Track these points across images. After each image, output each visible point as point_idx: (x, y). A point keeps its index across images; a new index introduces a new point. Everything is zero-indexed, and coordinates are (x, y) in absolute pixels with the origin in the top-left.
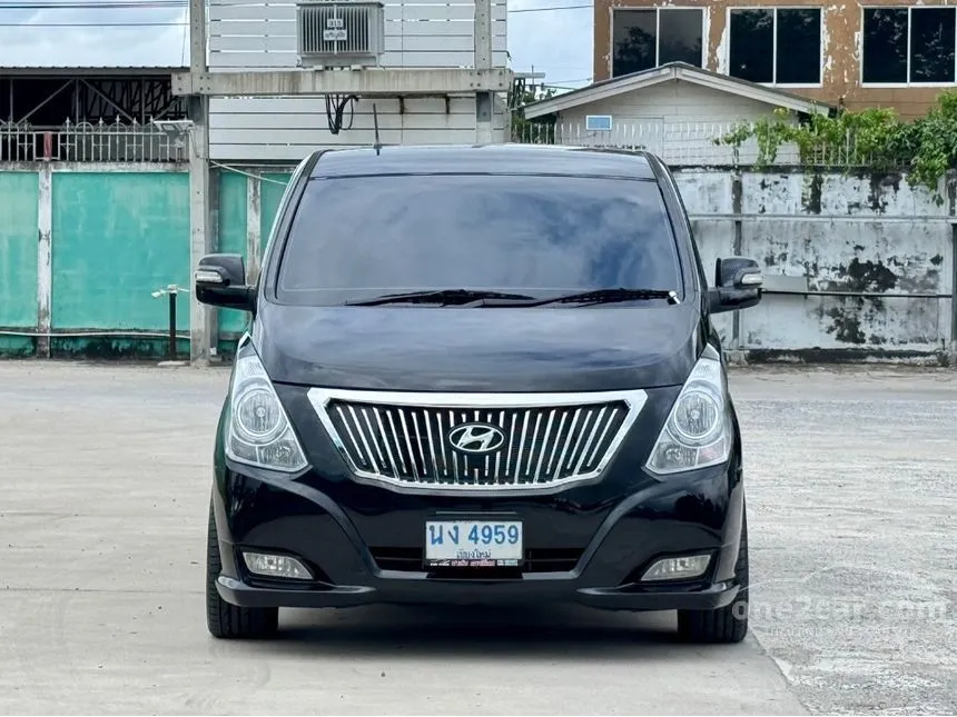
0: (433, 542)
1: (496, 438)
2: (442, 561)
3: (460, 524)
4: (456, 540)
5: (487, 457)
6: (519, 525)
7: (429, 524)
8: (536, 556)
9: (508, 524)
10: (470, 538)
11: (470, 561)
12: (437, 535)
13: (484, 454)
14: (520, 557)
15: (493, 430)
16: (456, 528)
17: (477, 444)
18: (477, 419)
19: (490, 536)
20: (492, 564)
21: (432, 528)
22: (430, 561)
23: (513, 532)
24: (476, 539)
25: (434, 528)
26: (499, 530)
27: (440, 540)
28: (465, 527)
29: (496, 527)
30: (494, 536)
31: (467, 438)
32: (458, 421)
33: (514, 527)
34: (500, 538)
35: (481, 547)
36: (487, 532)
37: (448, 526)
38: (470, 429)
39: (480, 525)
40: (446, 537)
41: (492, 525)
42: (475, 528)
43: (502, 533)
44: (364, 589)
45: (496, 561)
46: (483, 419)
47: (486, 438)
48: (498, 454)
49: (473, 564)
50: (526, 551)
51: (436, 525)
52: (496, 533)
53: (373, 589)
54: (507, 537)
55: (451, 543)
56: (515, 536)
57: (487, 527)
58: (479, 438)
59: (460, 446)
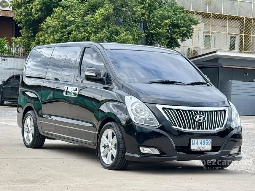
2: (194, 149)
3: (198, 140)
4: (197, 144)
5: (202, 123)
6: (211, 140)
7: (192, 140)
8: (215, 148)
9: (208, 140)
10: (200, 144)
11: (200, 149)
12: (193, 143)
14: (211, 148)
15: (203, 116)
16: (198, 141)
17: (200, 120)
19: (205, 143)
21: (192, 141)
22: (192, 149)
23: (209, 142)
24: (202, 144)
25: (193, 141)
26: (207, 141)
27: (194, 144)
28: (200, 141)
29: (206, 141)
31: (198, 118)
34: (207, 143)
35: (203, 146)
36: (204, 142)
37: (196, 140)
38: (198, 116)
39: (203, 140)
40: (195, 143)
42: (202, 141)
43: (207, 142)
44: (175, 157)
45: (206, 149)
48: (205, 122)
49: (201, 150)
50: (213, 147)
51: (193, 140)
52: (206, 142)
53: (177, 157)
54: (208, 143)
55: (196, 145)
56: (210, 143)
57: (204, 141)
58: (201, 118)
59: (197, 120)
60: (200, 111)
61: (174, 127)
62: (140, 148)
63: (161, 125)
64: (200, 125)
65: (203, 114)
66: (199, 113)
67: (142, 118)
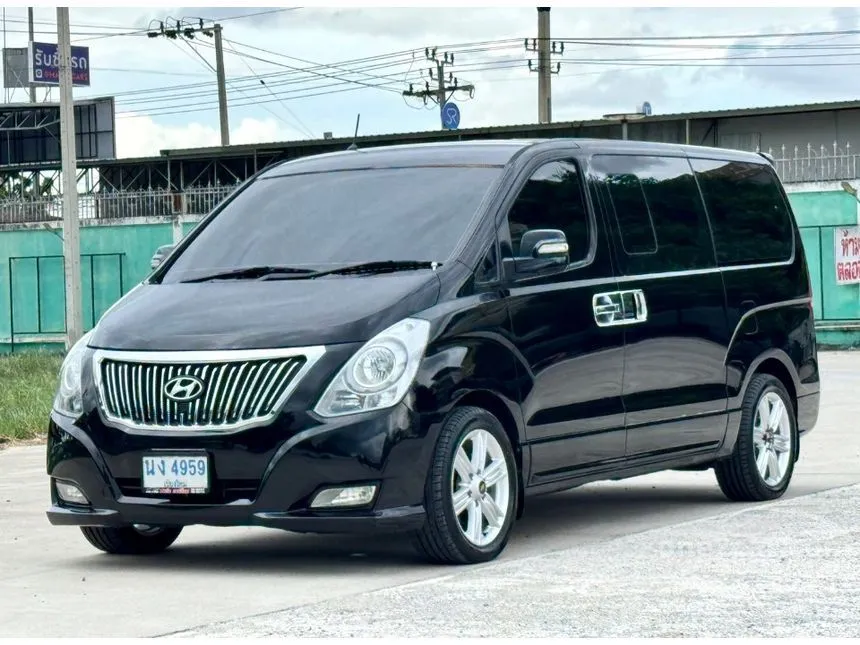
0: (148, 473)
1: (197, 388)
2: (152, 489)
3: (166, 459)
4: (163, 472)
5: (190, 404)
6: (205, 459)
7: (145, 459)
9: (197, 459)
10: (173, 471)
11: (172, 489)
12: (150, 468)
13: (187, 402)
14: (206, 486)
15: (196, 381)
16: (163, 462)
17: (183, 394)
18: (187, 373)
19: (186, 469)
20: (187, 492)
21: (147, 462)
22: (146, 489)
23: (201, 466)
24: (176, 471)
25: (151, 462)
26: (192, 464)
27: (152, 472)
28: (169, 461)
29: (191, 461)
30: (189, 469)
31: (177, 388)
32: (175, 375)
33: (202, 461)
34: (192, 470)
35: (181, 478)
36: (183, 466)
37: (157, 460)
38: (179, 381)
39: (179, 459)
40: (156, 470)
41: (187, 459)
42: (176, 462)
43: (193, 466)
44: (108, 512)
45: (190, 489)
46: (191, 373)
47: (190, 388)
48: (198, 401)
49: (174, 492)
51: (150, 459)
52: (191, 467)
54: (197, 470)
55: (166, 474)
56: (203, 469)
57: (184, 461)
64: (181, 411)
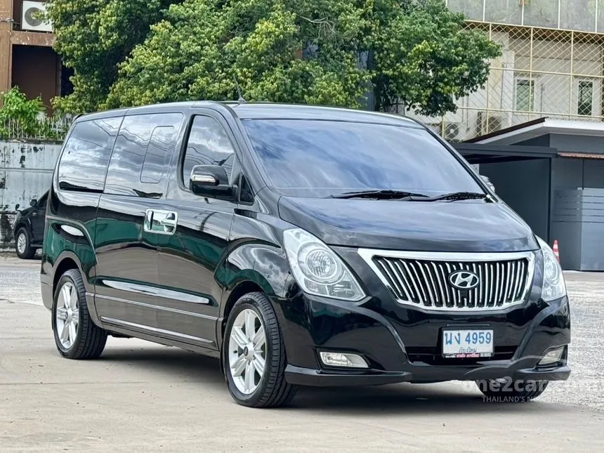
0: (447, 343)
2: (451, 355)
3: (461, 332)
4: (459, 342)
5: (470, 291)
6: (491, 332)
7: (445, 332)
8: (501, 351)
9: (486, 332)
10: (466, 340)
11: (466, 354)
12: (449, 339)
14: (492, 351)
15: (472, 275)
16: (459, 335)
17: (465, 284)
19: (476, 339)
20: (477, 356)
21: (446, 335)
22: (445, 355)
23: (488, 336)
24: (469, 341)
25: (449, 335)
26: (482, 335)
27: (450, 342)
28: (464, 333)
29: (480, 333)
30: (478, 339)
31: (459, 279)
33: (488, 333)
34: (481, 340)
35: (472, 346)
36: (475, 337)
37: (455, 333)
38: (460, 274)
39: (472, 332)
40: (454, 340)
41: (478, 332)
42: (469, 334)
43: (483, 337)
44: (405, 374)
45: (480, 354)
47: (469, 280)
48: (476, 289)
49: (468, 356)
50: (496, 348)
51: (449, 332)
52: (480, 337)
53: (410, 373)
54: (485, 339)
55: (456, 344)
56: (490, 339)
57: (475, 333)
58: (466, 279)
59: (456, 284)
60: (465, 264)
61: (400, 301)
62: (321, 353)
63: (369, 298)
64: (465, 296)
65: (471, 270)
66: (462, 268)
67: (326, 282)
